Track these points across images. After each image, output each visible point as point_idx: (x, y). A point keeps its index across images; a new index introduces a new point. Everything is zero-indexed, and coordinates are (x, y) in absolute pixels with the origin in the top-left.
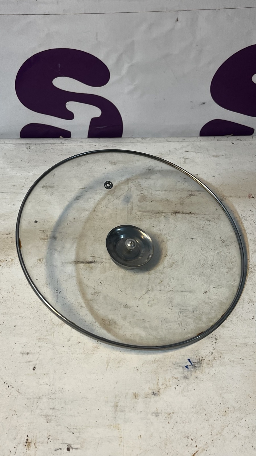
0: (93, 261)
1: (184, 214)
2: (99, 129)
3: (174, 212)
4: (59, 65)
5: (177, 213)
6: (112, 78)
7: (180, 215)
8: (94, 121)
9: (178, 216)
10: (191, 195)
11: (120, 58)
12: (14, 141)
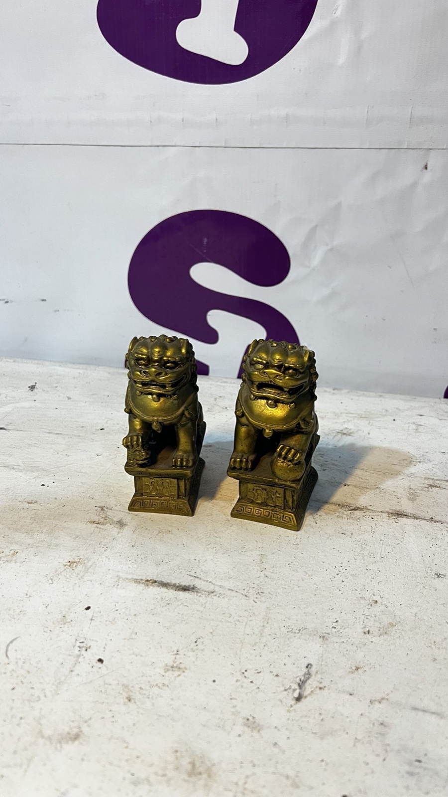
0: (190, 586)
1: (417, 519)
3: (394, 512)
4: (205, 240)
5: (400, 514)
7: (408, 519)
9: (404, 520)
10: (431, 486)
11: (312, 233)
12: (112, 370)
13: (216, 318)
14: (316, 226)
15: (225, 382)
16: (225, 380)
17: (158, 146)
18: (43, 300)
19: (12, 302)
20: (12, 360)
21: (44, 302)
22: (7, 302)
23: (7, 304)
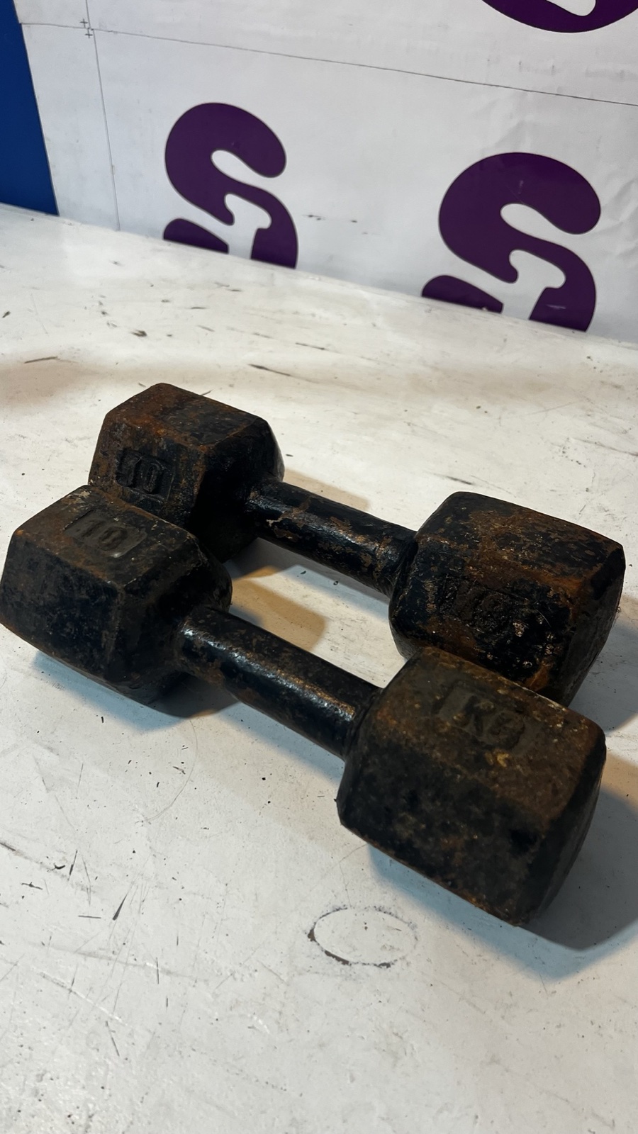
2: (552, 309)
4: (522, 182)
6: (603, 223)
8: (548, 294)
11: (625, 190)
12: (410, 298)
13: (519, 259)
14: (632, 182)
15: (516, 323)
16: (516, 320)
17: (492, 85)
18: (354, 221)
19: (324, 219)
20: (317, 279)
21: (354, 223)
22: (319, 219)
23: (320, 221)
